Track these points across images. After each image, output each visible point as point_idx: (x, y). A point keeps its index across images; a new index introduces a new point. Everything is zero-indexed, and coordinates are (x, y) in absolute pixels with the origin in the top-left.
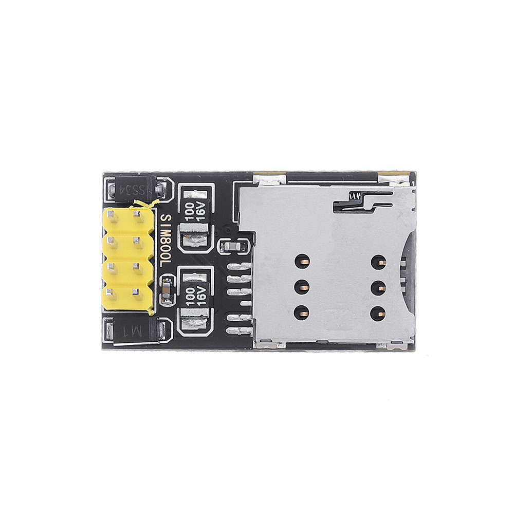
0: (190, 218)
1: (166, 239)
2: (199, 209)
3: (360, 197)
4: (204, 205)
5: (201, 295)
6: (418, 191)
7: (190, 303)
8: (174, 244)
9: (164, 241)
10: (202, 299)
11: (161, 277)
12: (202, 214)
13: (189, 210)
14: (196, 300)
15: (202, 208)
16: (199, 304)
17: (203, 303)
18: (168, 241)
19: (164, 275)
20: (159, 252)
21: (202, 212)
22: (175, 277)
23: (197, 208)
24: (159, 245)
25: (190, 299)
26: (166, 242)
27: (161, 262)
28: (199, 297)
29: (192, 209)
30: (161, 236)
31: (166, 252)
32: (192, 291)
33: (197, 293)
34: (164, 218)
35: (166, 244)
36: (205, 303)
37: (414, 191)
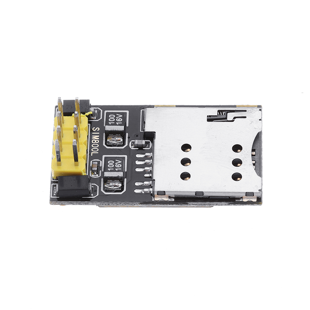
0: (112, 123)
1: (96, 141)
2: (118, 118)
3: (225, 114)
4: (122, 116)
5: (118, 165)
6: (263, 110)
7: (111, 169)
8: (101, 143)
9: (94, 141)
10: (119, 167)
11: (91, 162)
12: (120, 121)
13: (111, 119)
14: (115, 167)
15: (120, 118)
16: (117, 169)
17: (119, 169)
18: (97, 141)
19: (93, 160)
20: (91, 148)
21: (120, 120)
22: (101, 162)
23: (117, 118)
24: (91, 144)
25: (110, 167)
26: (96, 142)
27: (92, 153)
28: (117, 166)
29: (114, 118)
30: (92, 139)
31: (95, 148)
32: (112, 162)
33: (116, 164)
34: (94, 129)
35: (96, 143)
36: (121, 169)
37: (260, 110)
